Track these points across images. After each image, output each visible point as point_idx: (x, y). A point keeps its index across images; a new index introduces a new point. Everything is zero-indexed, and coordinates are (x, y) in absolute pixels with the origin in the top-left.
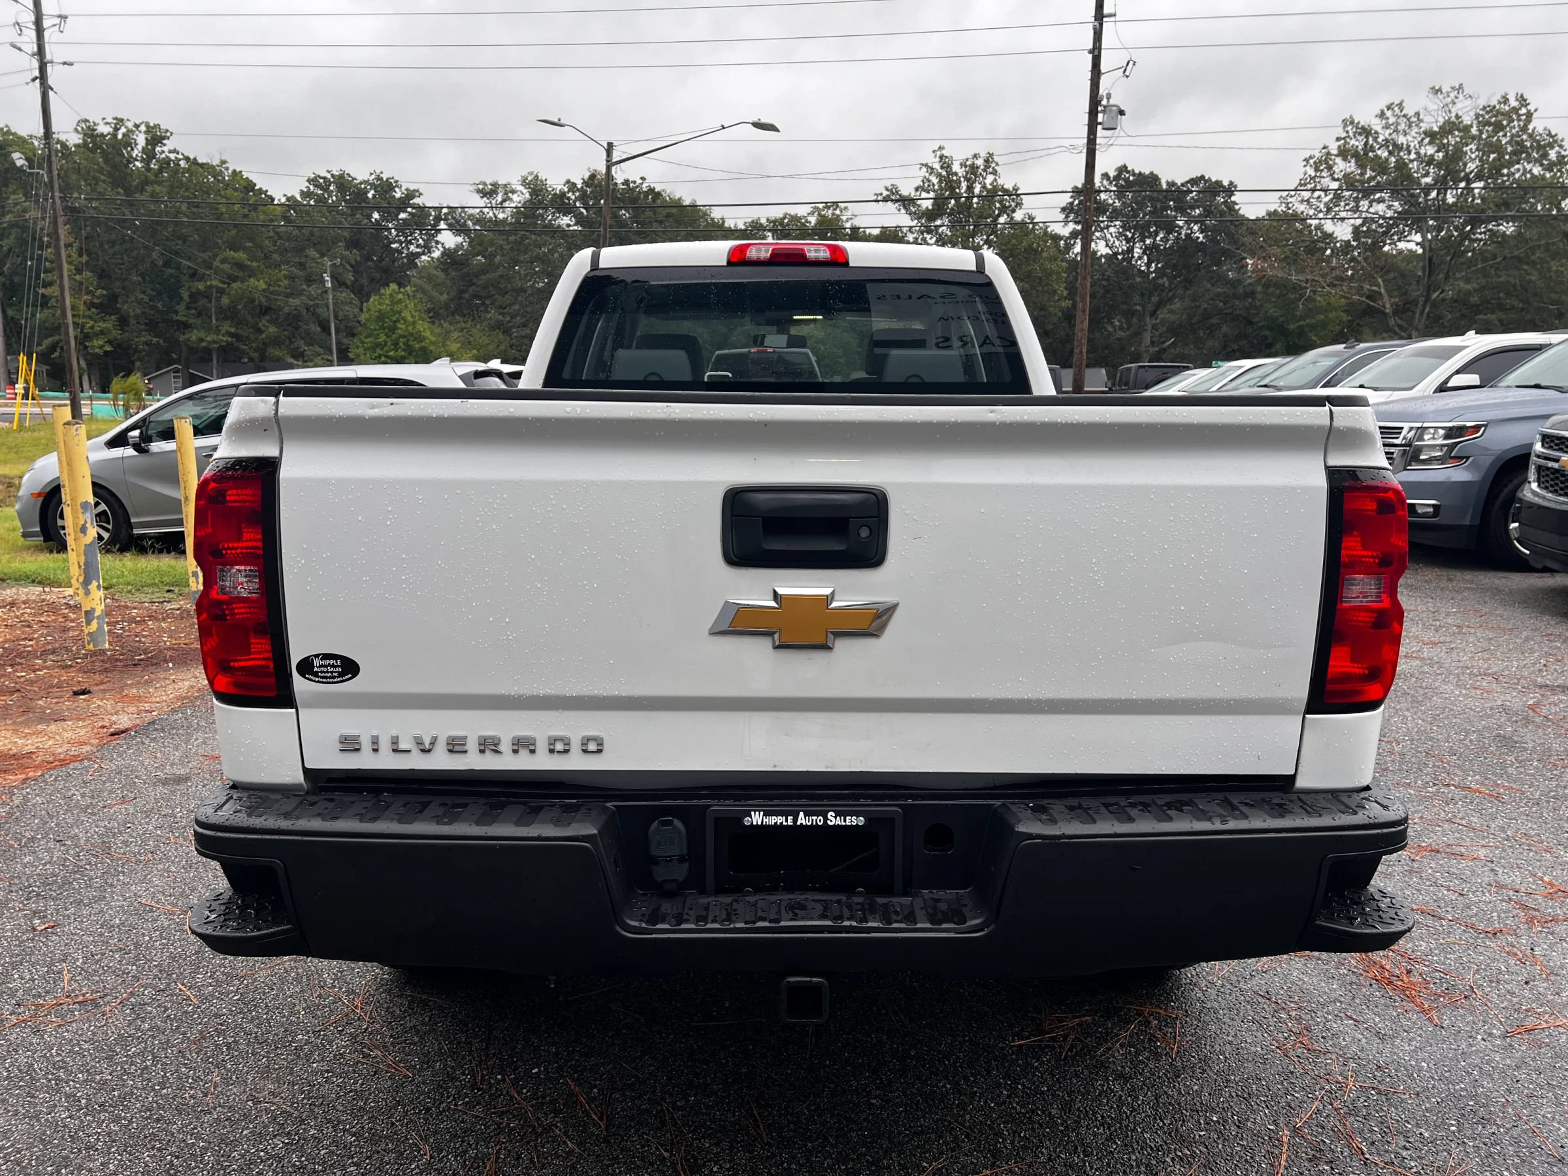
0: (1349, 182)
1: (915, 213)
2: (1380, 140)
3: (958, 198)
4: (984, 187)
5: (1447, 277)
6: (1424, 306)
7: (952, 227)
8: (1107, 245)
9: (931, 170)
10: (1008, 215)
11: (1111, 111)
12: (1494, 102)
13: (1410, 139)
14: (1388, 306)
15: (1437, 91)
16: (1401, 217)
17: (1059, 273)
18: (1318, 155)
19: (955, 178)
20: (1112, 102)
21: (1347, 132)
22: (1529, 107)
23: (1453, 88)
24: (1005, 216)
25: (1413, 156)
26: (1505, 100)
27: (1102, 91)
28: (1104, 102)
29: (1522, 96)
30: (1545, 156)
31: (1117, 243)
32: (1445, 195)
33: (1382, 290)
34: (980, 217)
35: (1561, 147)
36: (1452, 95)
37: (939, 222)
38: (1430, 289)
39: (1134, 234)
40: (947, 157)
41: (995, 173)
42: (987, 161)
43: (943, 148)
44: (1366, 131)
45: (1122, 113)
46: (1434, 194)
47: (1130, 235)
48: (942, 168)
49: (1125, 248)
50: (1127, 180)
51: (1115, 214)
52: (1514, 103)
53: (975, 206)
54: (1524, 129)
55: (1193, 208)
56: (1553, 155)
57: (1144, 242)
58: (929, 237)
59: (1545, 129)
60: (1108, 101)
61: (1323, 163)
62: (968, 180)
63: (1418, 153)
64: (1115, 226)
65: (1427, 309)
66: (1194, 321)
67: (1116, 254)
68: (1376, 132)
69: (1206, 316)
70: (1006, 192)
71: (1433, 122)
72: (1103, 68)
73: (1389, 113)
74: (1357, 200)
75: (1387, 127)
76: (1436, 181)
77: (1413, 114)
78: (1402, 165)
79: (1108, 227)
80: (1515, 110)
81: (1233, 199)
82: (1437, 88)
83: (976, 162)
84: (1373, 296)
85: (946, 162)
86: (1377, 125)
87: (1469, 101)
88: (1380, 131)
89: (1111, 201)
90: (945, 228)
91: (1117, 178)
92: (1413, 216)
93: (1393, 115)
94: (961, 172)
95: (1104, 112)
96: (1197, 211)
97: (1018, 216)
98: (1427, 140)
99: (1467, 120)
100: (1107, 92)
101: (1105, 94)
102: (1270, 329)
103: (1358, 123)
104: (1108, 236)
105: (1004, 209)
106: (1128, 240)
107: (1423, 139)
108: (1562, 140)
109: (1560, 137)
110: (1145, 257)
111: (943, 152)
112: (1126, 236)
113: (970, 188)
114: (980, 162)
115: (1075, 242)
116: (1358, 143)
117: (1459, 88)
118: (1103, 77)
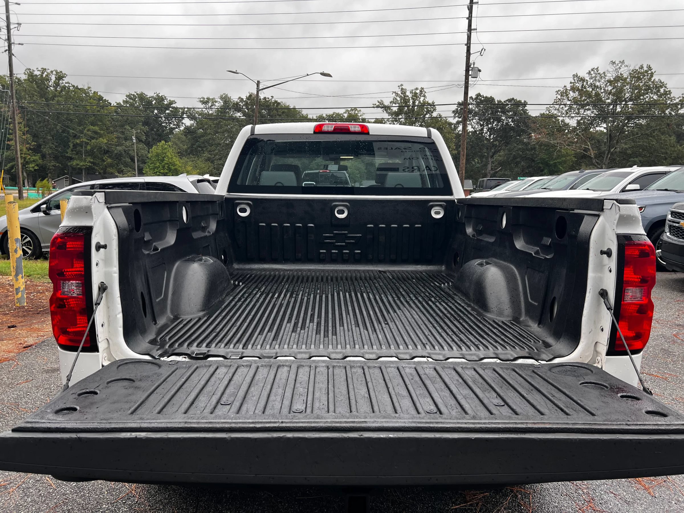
0: (575, 101)
1: (390, 113)
2: (589, 84)
3: (408, 106)
4: (420, 102)
5: (617, 142)
6: (608, 154)
7: (406, 119)
8: (472, 127)
9: (397, 94)
10: (430, 114)
11: (475, 70)
12: (637, 68)
13: (601, 83)
14: (592, 154)
15: (613, 63)
16: (598, 116)
17: (452, 139)
18: (562, 90)
19: (407, 98)
20: (475, 66)
21: (575, 80)
23: (620, 62)
24: (429, 115)
25: (602, 91)
26: (642, 67)
27: (471, 61)
28: (472, 66)
29: (649, 66)
30: (659, 91)
31: (476, 126)
32: (616, 107)
33: (590, 148)
34: (418, 115)
35: (666, 87)
36: (619, 65)
37: (400, 117)
38: (610, 147)
39: (483, 123)
40: (404, 89)
41: (424, 96)
42: (421, 91)
43: (403, 85)
44: (583, 80)
45: (480, 71)
46: (611, 107)
48: (402, 93)
49: (480, 129)
50: (480, 100)
51: (476, 114)
52: (645, 68)
53: (416, 110)
54: (650, 79)
55: (509, 112)
56: (662, 90)
57: (488, 126)
58: (395, 123)
59: (659, 79)
61: (564, 93)
62: (413, 99)
63: (604, 89)
64: (476, 119)
65: (609, 156)
66: (509, 160)
67: (476, 131)
68: (587, 80)
69: (515, 158)
70: (429, 104)
71: (610, 76)
72: (471, 52)
73: (592, 72)
74: (579, 109)
75: (591, 78)
76: (612, 101)
77: (602, 73)
78: (597, 95)
79: (472, 120)
80: (646, 72)
81: (526, 108)
82: (614, 61)
83: (416, 91)
84: (586, 150)
85: (403, 91)
86: (587, 77)
87: (626, 68)
88: (589, 80)
89: (474, 109)
90: (403, 119)
91: (476, 98)
92: (603, 116)
93: (594, 73)
94: (410, 96)
95: (472, 70)
96: (511, 113)
97: (435, 114)
98: (609, 84)
99: (625, 76)
100: (473, 62)
102: (542, 163)
103: (579, 76)
104: (473, 123)
105: (428, 112)
106: (481, 125)
107: (607, 84)
108: (666, 84)
110: (489, 133)
111: (402, 87)
112: (480, 123)
113: (414, 103)
114: (418, 91)
115: (459, 126)
116: (579, 85)
117: (623, 62)
118: (471, 56)
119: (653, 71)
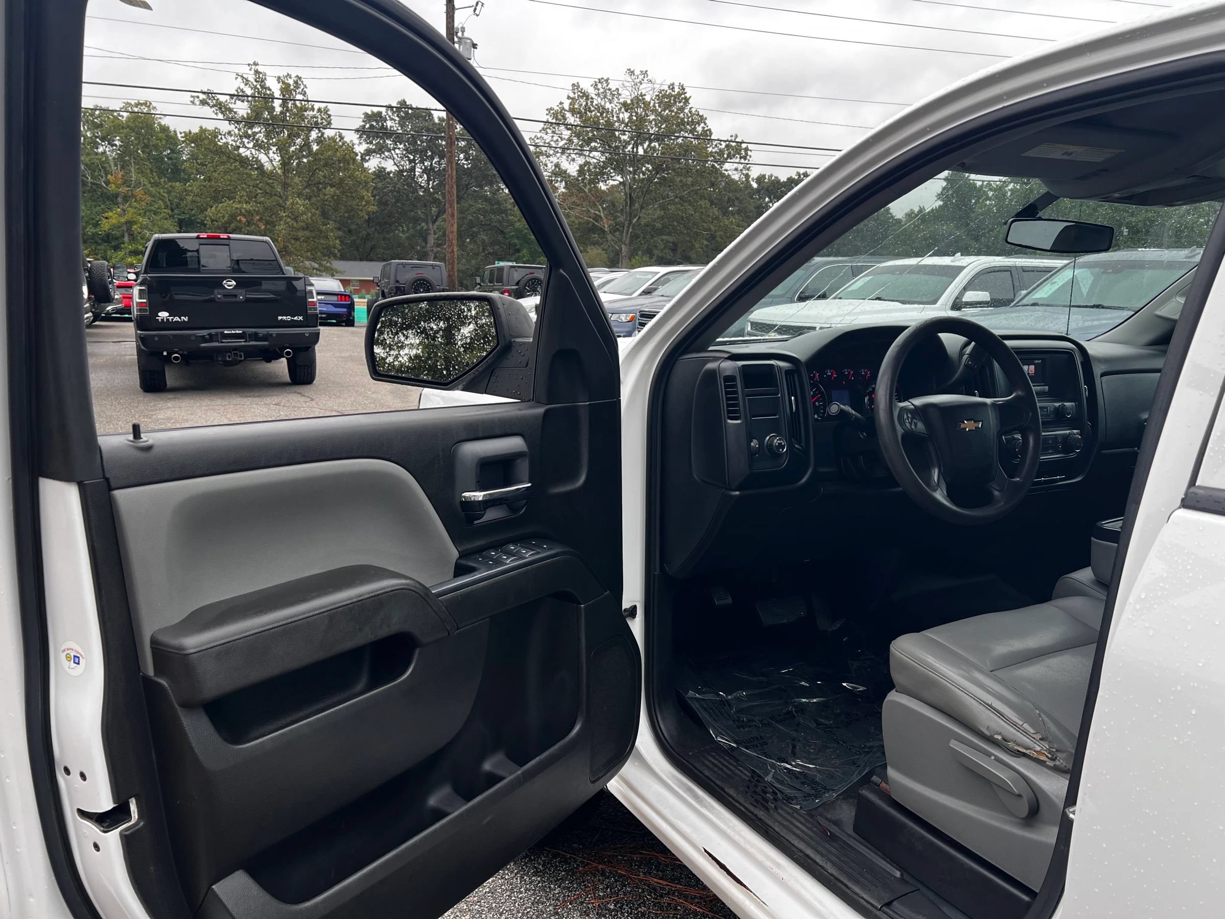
1: (232, 120)
2: (594, 104)
5: (642, 208)
6: (628, 227)
8: (395, 164)
9: (247, 82)
10: (320, 131)
11: (466, 43)
12: (666, 88)
13: (614, 106)
14: (606, 226)
15: (632, 73)
16: (609, 161)
17: (366, 183)
18: (556, 108)
19: (268, 92)
20: (466, 35)
21: (575, 94)
22: (686, 95)
23: (642, 72)
24: (317, 131)
25: (615, 119)
26: (672, 87)
27: (457, 24)
28: (460, 34)
29: (682, 86)
30: (695, 129)
31: (402, 163)
32: (637, 149)
33: (602, 214)
35: (705, 124)
36: (640, 77)
37: (256, 129)
38: (631, 215)
39: (414, 157)
40: (261, 73)
41: (304, 93)
42: (296, 82)
43: (258, 64)
44: (585, 95)
45: (474, 46)
46: (630, 148)
47: (412, 157)
48: (256, 81)
49: (408, 167)
50: (406, 112)
52: (677, 90)
53: (288, 118)
54: (683, 108)
56: (700, 128)
57: (424, 163)
58: (246, 141)
59: (696, 110)
60: (463, 34)
61: (560, 115)
62: (282, 95)
63: (618, 117)
64: (399, 148)
65: (631, 230)
66: (462, 229)
67: (402, 171)
68: (592, 98)
69: (471, 225)
71: (626, 96)
73: (599, 86)
74: (582, 146)
75: (598, 95)
77: (614, 89)
78: (609, 124)
79: (394, 149)
80: (679, 94)
82: (632, 70)
83: (287, 82)
84: (597, 218)
85: (260, 78)
86: (592, 92)
87: (650, 85)
88: (594, 97)
89: (395, 129)
91: (399, 110)
92: (618, 162)
93: (602, 88)
94: (275, 88)
95: (460, 43)
96: (463, 143)
97: (329, 133)
98: (624, 108)
99: (648, 98)
100: (461, 26)
101: (459, 27)
102: (518, 238)
103: (581, 89)
104: (395, 156)
105: (313, 125)
106: (410, 161)
107: (621, 108)
108: (706, 119)
109: (705, 116)
110: (425, 176)
111: (257, 67)
112: (409, 157)
113: (283, 103)
114: (291, 82)
115: (369, 159)
116: (581, 104)
117: (645, 73)
118: (457, 12)
119: (688, 95)
